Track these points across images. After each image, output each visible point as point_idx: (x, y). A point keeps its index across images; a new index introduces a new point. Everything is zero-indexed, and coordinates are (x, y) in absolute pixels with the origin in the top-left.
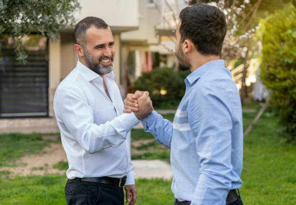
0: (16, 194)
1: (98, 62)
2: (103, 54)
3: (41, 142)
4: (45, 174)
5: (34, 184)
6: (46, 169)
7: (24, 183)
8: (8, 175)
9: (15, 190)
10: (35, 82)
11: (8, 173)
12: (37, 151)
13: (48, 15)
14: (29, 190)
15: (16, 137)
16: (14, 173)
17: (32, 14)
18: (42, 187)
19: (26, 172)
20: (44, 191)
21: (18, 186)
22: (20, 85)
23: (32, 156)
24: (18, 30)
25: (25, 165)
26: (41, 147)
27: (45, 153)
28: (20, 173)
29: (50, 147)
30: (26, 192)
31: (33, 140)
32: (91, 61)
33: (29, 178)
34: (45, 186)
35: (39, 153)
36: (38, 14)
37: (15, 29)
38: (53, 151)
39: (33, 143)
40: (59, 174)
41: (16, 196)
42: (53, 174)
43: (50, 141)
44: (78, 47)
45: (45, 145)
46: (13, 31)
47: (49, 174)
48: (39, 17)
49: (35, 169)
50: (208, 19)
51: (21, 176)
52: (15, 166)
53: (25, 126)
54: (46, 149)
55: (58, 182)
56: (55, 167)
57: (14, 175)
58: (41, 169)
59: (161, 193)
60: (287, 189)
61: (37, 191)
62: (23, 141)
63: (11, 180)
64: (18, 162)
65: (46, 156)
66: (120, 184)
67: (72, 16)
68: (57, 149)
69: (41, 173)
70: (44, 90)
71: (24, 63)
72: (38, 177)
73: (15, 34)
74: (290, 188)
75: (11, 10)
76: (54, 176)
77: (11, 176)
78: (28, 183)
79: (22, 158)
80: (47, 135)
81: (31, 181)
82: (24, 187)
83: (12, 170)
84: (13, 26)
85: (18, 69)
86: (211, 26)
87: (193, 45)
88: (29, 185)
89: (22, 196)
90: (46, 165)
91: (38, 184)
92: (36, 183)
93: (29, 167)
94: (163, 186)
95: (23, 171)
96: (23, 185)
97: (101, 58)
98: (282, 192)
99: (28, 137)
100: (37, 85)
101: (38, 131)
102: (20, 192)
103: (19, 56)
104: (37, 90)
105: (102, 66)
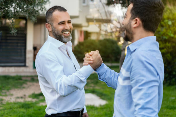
0: (7, 114)
1: (61, 33)
2: (64, 28)
3: (21, 81)
4: (24, 101)
5: (17, 108)
6: (25, 98)
7: (12, 107)
8: (2, 102)
9: (6, 111)
10: (18, 46)
11: (2, 100)
12: (19, 86)
13: (31, 5)
14: (15, 111)
15: (6, 78)
16: (5, 100)
17: (21, 4)
18: (23, 110)
19: (13, 100)
20: (24, 113)
21: (8, 109)
22: (9, 47)
23: (16, 90)
24: (12, 15)
25: (12, 95)
26: (21, 84)
27: (24, 88)
28: (9, 100)
29: (26, 84)
30: (13, 113)
31: (17, 80)
32: (56, 33)
33: (15, 103)
34: (25, 109)
35: (20, 88)
36: (24, 5)
37: (10, 13)
38: (28, 87)
39: (16, 81)
40: (32, 101)
41: (7, 115)
42: (29, 101)
43: (26, 81)
44: (48, 25)
45: (24, 83)
46: (8, 15)
47: (26, 101)
48: (25, 6)
49: (18, 98)
50: (155, 5)
51: (9, 102)
52: (6, 96)
53: (12, 71)
54: (25, 85)
55: (32, 107)
56: (30, 97)
57: (6, 101)
58: (22, 98)
59: (94, 115)
60: (167, 113)
61: (19, 113)
62: (11, 80)
63: (4, 105)
64: (8, 93)
65: (24, 90)
66: (80, 114)
67: (45, 7)
68: (31, 86)
69: (22, 101)
70: (23, 51)
71: (15, 35)
72: (20, 103)
73: (10, 17)
74: (169, 112)
75: (8, 2)
76: (30, 103)
77: (4, 102)
78: (14, 107)
79: (10, 91)
80: (24, 77)
81: (16, 106)
82: (12, 110)
83: (4, 98)
84: (9, 11)
85: (8, 38)
86: (157, 11)
87: (141, 22)
88: (14, 108)
89: (10, 116)
90: (25, 95)
91: (20, 107)
92: (19, 106)
93: (15, 96)
94: (95, 110)
95: (11, 99)
96: (11, 108)
97: (63, 31)
98: (165, 115)
99: (13, 78)
100: (19, 47)
101: (19, 74)
102: (10, 113)
103: (12, 30)
104: (19, 51)
105: (64, 37)
